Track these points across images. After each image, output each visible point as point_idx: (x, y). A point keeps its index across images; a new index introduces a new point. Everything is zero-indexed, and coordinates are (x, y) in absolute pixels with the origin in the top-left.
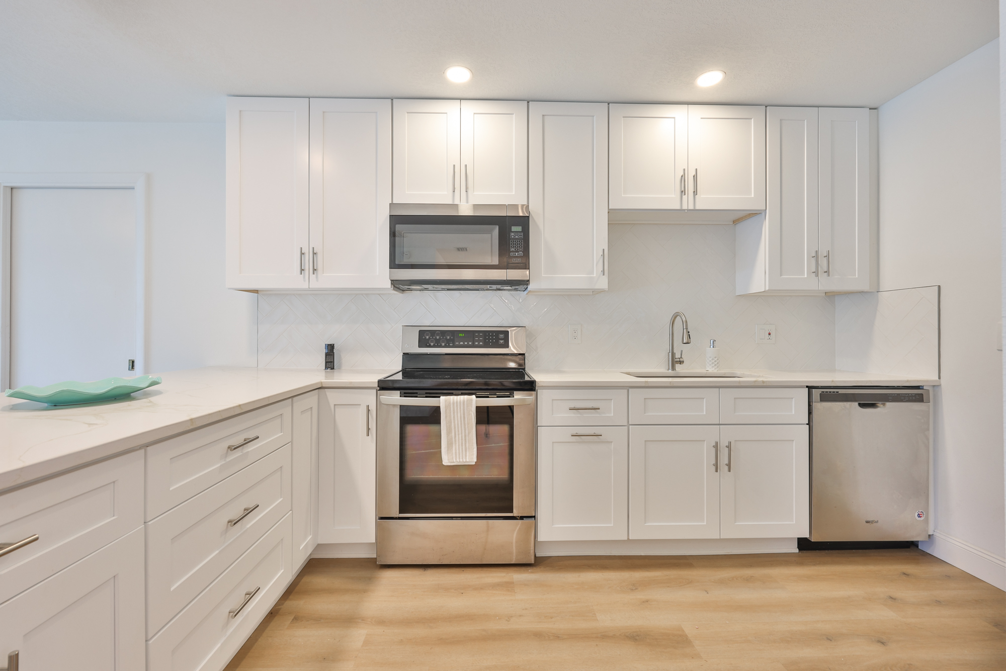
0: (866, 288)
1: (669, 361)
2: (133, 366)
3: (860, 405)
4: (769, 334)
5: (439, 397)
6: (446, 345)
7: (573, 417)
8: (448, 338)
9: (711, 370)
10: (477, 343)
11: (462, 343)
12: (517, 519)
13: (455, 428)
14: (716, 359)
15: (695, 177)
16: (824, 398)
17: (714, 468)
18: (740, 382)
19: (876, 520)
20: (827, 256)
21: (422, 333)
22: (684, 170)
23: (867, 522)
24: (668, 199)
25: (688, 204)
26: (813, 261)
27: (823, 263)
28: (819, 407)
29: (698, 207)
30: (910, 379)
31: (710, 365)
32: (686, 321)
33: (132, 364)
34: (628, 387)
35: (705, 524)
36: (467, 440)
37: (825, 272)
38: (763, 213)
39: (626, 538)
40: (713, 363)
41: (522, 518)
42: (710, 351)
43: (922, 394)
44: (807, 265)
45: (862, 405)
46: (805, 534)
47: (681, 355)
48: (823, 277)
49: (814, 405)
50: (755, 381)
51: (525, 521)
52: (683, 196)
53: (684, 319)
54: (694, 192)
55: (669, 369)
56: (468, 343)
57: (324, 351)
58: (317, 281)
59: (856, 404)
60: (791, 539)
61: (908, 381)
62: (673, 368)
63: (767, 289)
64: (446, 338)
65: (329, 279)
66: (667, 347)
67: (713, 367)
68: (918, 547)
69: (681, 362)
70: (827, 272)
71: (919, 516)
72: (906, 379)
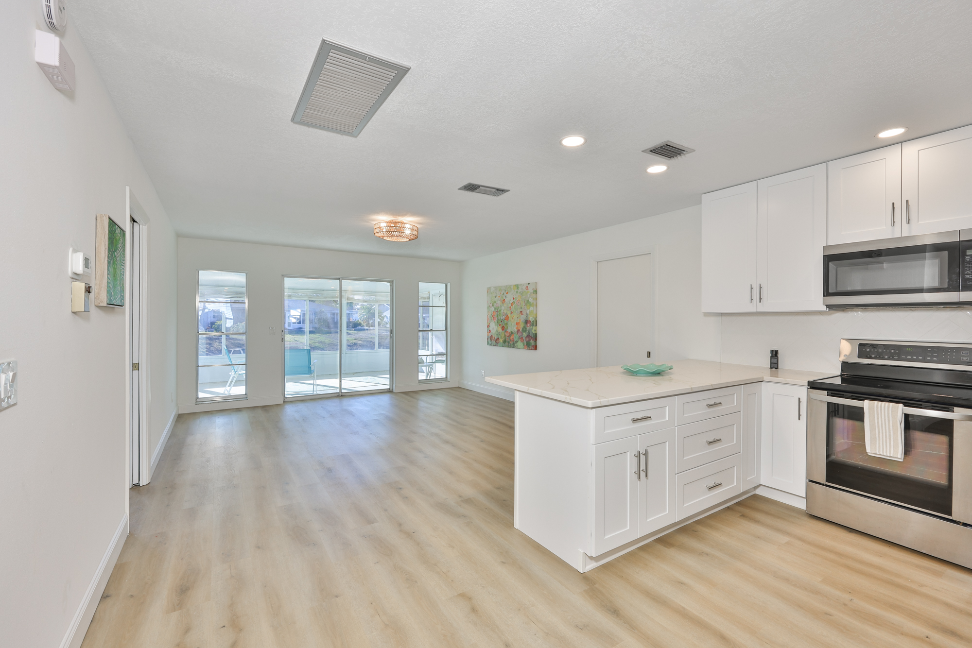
2: (650, 355)
5: (863, 400)
6: (889, 357)
8: (893, 351)
10: (929, 358)
11: (909, 357)
12: (958, 523)
13: (878, 427)
21: (861, 346)
41: (965, 525)
51: (969, 529)
56: (918, 358)
57: (769, 355)
58: (764, 306)
64: (890, 351)
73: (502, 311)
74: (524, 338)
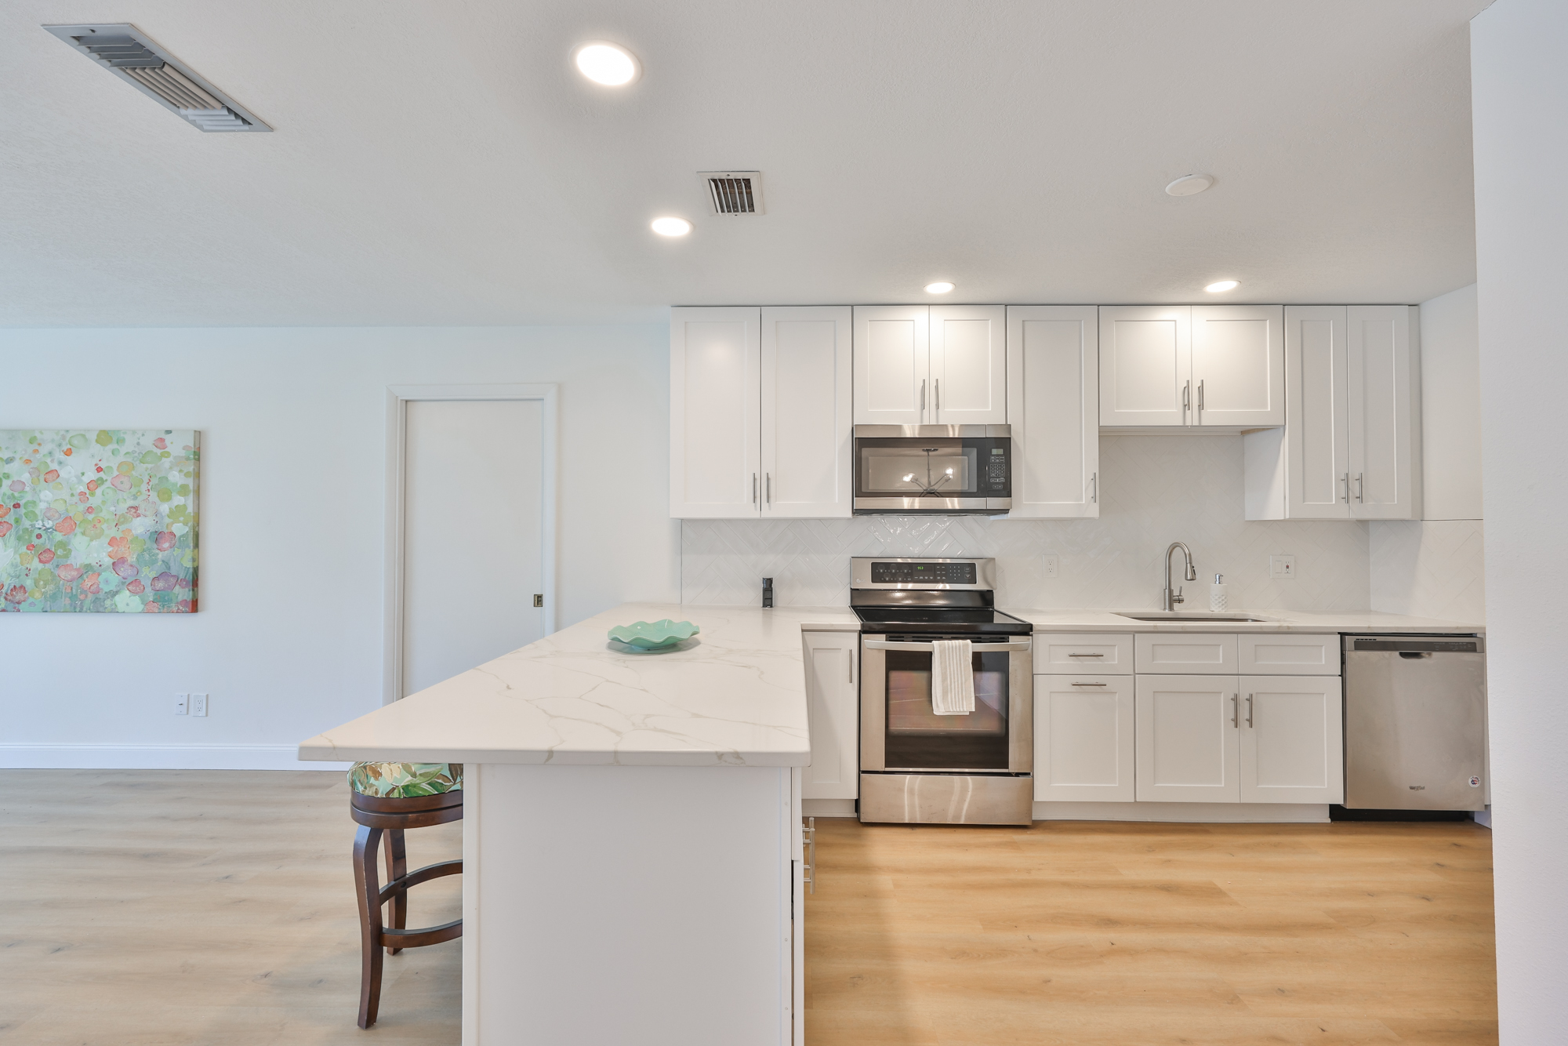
0: (1407, 515)
1: (1165, 599)
3: (1402, 654)
4: (1288, 567)
5: (931, 641)
6: (903, 579)
7: (1074, 665)
8: (906, 571)
9: (1217, 610)
10: (939, 578)
11: (921, 578)
12: (1012, 776)
13: (950, 675)
14: (1223, 598)
15: (1201, 389)
16: (1359, 646)
17: (1233, 723)
18: (1261, 627)
19: (1422, 786)
20: (1360, 480)
21: (875, 566)
22: (1188, 381)
23: (1412, 788)
24: (1169, 414)
25: (1192, 419)
26: (1343, 485)
27: (1355, 487)
28: (1354, 656)
29: (1203, 424)
30: (1460, 625)
31: (1216, 604)
32: (1190, 555)
33: (539, 600)
34: (1134, 632)
35: (1223, 785)
36: (964, 689)
37: (1357, 498)
38: (1282, 429)
39: (1133, 801)
40: (1220, 602)
41: (1018, 775)
42: (1216, 588)
43: (1475, 643)
44: (1335, 490)
45: (1403, 655)
46: (1339, 800)
47: (1180, 592)
48: (1355, 504)
49: (1347, 654)
50: (1279, 627)
51: (1021, 778)
52: (1187, 411)
53: (1187, 552)
54: (1199, 406)
55: (1165, 609)
56: (929, 578)
57: (761, 586)
58: (770, 509)
59: (1397, 653)
60: (1322, 805)
61: (1457, 628)
62: (1171, 608)
63: (1287, 517)
64: (903, 572)
65: (783, 507)
66: (1162, 582)
67: (1219, 607)
68: (1473, 819)
69: (1180, 601)
70: (1360, 498)
71: (1473, 782)
72: (1455, 625)
73: (43, 506)
74: (146, 582)
